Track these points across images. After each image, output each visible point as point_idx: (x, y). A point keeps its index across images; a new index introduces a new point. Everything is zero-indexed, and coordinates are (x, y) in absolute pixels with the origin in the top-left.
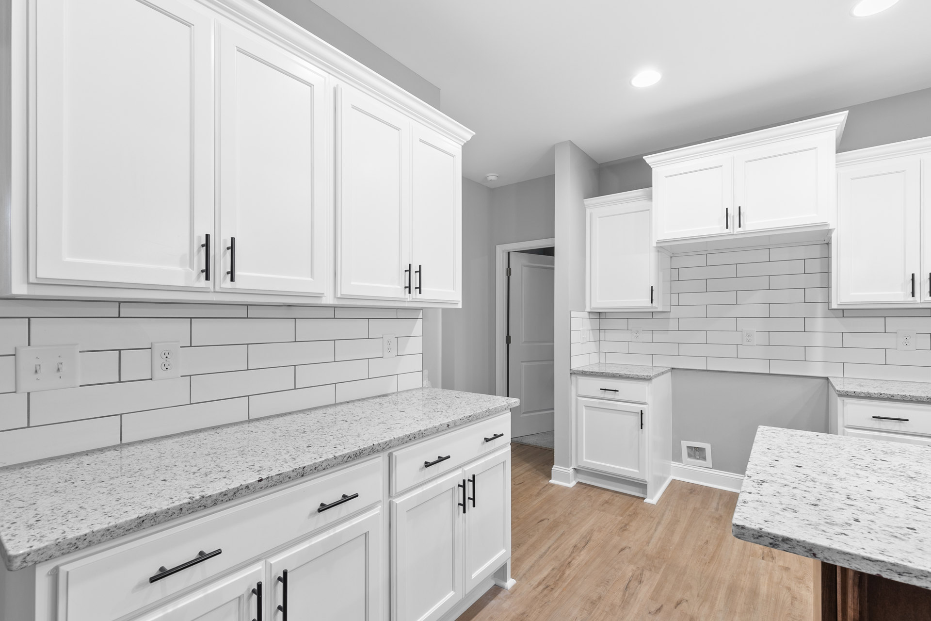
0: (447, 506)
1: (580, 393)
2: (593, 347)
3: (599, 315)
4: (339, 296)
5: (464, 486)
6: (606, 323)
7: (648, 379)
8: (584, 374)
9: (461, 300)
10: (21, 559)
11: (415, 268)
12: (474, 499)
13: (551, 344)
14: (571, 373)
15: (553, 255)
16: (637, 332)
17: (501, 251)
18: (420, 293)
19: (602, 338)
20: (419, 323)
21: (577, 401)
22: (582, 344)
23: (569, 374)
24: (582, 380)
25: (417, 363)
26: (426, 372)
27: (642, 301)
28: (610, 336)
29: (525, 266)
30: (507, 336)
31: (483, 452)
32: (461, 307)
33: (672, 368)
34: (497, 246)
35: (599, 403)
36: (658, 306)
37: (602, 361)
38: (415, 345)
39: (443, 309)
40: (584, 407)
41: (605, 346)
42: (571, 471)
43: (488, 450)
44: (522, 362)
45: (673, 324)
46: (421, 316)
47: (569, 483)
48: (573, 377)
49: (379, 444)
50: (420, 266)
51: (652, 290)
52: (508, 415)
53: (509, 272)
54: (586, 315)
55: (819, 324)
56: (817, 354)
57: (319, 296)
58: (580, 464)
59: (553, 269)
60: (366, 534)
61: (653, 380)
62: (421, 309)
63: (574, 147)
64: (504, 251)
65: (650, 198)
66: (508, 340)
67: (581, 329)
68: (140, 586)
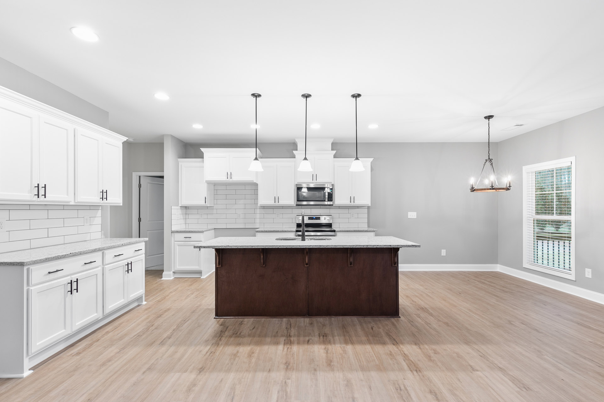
0: (122, 271)
1: (175, 240)
2: (183, 221)
3: (186, 208)
4: (77, 202)
5: (128, 265)
6: (189, 211)
7: (202, 232)
8: (177, 232)
9: (122, 202)
10: (26, 263)
11: (105, 191)
12: (131, 270)
13: (163, 221)
14: (172, 232)
15: (163, 178)
16: (201, 215)
17: (135, 176)
18: (107, 200)
19: (187, 218)
20: (100, 211)
21: (174, 243)
22: (177, 220)
23: (171, 233)
24: (176, 235)
25: (99, 228)
26: (103, 232)
27: (202, 203)
28: (190, 216)
29: (149, 183)
30: (139, 218)
31: (134, 255)
32: (122, 205)
33: (215, 228)
34: (133, 173)
35: (184, 243)
36: (208, 204)
37: (187, 227)
38: (98, 220)
39: (110, 206)
40: (177, 246)
41: (188, 221)
42: (171, 273)
43: (136, 255)
44: (147, 231)
45: (215, 211)
46: (100, 208)
47: (171, 278)
48: (173, 234)
49: (101, 248)
50: (106, 190)
51: (205, 198)
52: (144, 243)
53: (140, 186)
54: (179, 208)
55: (258, 211)
56: (258, 221)
57: (69, 202)
58: (175, 269)
59: (164, 185)
60: (96, 275)
61: (204, 232)
62: (101, 206)
63: (173, 137)
64: (137, 175)
65: (203, 161)
66: (140, 220)
67: (177, 213)
68: (45, 275)
